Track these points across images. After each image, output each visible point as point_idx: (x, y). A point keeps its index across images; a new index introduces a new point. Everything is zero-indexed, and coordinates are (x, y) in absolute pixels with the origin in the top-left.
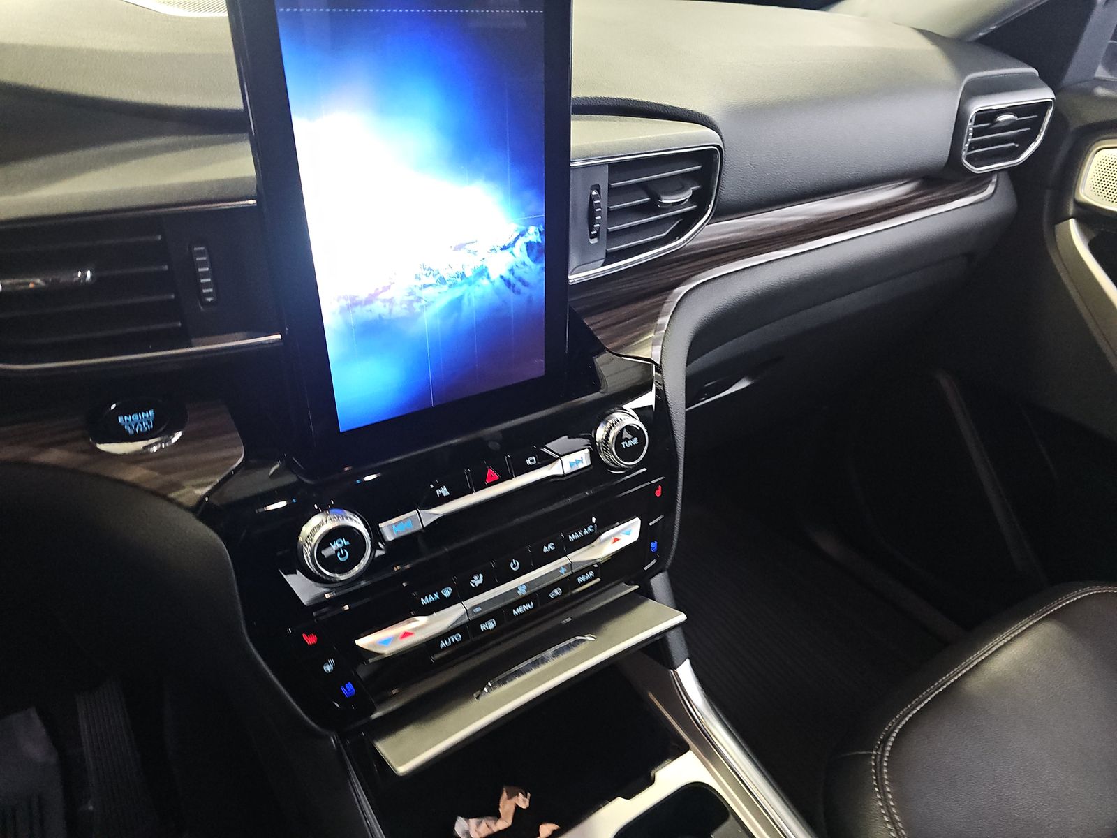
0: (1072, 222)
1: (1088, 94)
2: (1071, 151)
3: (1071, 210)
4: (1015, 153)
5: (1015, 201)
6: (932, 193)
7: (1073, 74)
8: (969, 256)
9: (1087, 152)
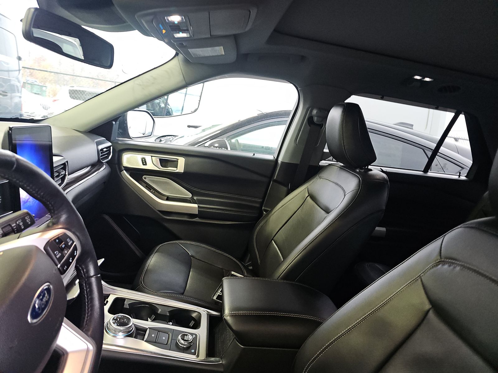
0: (124, 171)
1: (118, 143)
2: (118, 156)
3: (123, 169)
4: (107, 157)
5: (110, 169)
6: (94, 168)
7: (112, 139)
8: (104, 183)
9: (122, 156)
